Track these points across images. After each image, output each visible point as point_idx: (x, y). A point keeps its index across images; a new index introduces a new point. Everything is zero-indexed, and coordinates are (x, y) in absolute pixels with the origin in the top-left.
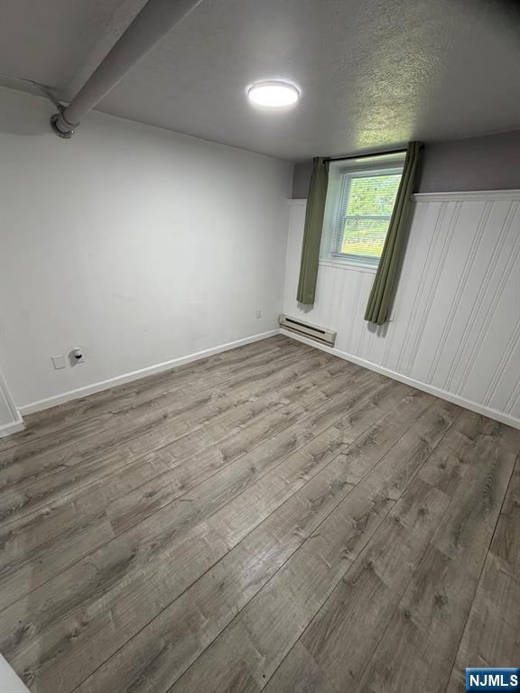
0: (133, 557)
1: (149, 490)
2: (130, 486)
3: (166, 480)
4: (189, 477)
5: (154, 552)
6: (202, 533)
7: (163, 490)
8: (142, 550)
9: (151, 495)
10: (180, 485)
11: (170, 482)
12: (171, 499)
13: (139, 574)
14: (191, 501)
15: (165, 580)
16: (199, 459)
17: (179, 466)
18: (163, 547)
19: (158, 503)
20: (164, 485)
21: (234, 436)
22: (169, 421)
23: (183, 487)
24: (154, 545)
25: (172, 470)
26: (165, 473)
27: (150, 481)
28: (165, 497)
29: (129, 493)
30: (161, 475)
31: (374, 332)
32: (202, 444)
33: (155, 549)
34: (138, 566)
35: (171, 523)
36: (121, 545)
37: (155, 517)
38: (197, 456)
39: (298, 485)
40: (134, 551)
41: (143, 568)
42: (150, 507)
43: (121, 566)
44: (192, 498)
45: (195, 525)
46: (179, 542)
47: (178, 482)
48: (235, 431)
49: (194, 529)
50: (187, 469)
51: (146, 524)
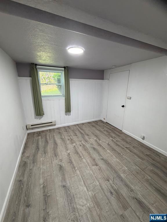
0: (136, 199)
1: (109, 194)
2: (107, 204)
3: (104, 186)
4: (104, 178)
5: (133, 191)
6: (125, 176)
7: (110, 188)
8: (133, 196)
9: (111, 193)
10: (107, 181)
11: (105, 185)
12: (113, 185)
13: (140, 196)
14: (114, 178)
15: (140, 187)
16: (95, 173)
17: (98, 181)
18: (131, 188)
19: (115, 190)
20: (107, 187)
21: (87, 161)
22: (69, 184)
23: (108, 180)
24: (131, 191)
25: (100, 184)
26: (101, 187)
27: (104, 193)
28: (112, 187)
29: (110, 203)
30: (102, 188)
31: (67, 115)
32: (88, 172)
33: (132, 190)
34: (138, 196)
35: (122, 185)
36: (133, 204)
37: (121, 191)
38: (94, 174)
39: (108, 151)
40: (134, 198)
41: (139, 195)
42: (117, 193)
43: (140, 203)
44: (113, 178)
45: (122, 177)
46: (128, 183)
47: (106, 182)
48: (84, 160)
49: (123, 178)
50: (100, 178)
51: (124, 195)
